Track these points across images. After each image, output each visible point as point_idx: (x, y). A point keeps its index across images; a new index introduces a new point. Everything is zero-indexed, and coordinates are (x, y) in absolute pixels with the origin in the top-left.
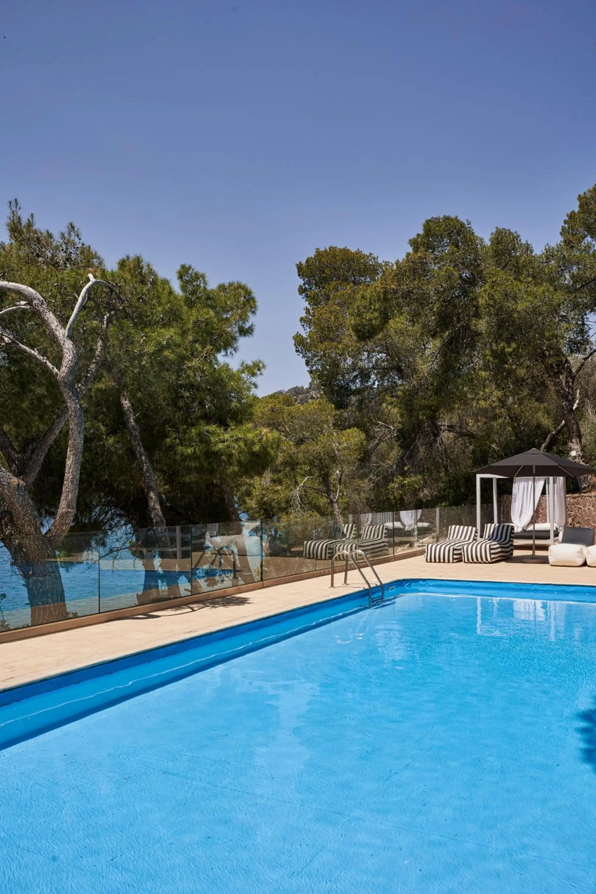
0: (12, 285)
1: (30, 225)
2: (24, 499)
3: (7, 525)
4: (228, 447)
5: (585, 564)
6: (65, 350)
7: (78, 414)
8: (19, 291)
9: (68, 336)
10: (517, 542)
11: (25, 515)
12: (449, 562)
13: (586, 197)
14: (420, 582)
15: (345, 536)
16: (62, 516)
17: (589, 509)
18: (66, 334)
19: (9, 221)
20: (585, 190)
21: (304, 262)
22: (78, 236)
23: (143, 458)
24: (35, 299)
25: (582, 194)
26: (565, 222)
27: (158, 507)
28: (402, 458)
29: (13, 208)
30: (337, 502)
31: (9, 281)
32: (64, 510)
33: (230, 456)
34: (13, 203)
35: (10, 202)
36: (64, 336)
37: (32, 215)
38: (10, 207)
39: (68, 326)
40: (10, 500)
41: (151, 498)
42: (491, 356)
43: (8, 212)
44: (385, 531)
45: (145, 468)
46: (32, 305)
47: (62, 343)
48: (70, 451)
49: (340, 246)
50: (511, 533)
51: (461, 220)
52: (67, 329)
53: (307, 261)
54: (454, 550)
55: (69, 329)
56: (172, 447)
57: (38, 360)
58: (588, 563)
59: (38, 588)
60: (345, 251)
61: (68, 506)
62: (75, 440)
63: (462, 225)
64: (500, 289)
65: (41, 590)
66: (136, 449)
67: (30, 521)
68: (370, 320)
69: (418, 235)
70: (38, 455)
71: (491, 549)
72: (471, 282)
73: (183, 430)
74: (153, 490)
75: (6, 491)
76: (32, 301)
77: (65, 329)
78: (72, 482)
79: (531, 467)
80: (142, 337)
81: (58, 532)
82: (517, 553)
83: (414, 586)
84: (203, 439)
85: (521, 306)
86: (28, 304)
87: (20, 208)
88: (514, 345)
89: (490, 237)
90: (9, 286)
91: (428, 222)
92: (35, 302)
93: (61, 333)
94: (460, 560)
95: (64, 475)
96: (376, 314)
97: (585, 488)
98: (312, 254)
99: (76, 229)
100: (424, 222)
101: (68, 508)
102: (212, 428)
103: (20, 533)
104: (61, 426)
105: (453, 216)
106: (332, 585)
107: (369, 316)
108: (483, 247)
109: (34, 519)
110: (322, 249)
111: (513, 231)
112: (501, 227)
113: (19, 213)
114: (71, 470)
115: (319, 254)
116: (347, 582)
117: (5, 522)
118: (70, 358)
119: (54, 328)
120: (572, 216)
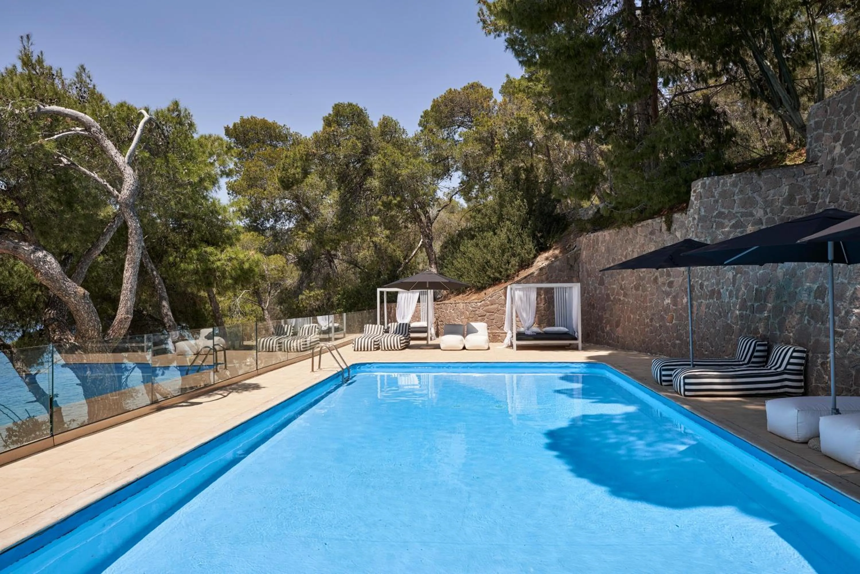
0: (68, 111)
1: (40, 61)
2: (89, 307)
3: (54, 332)
4: (223, 264)
5: (464, 348)
6: (126, 175)
7: (138, 232)
8: (77, 117)
9: (128, 163)
10: (412, 335)
11: (89, 321)
12: (371, 350)
13: (437, 101)
14: (367, 365)
15: (286, 334)
16: (121, 321)
17: (450, 312)
18: (126, 161)
19: (20, 55)
20: (438, 96)
21: (231, 126)
22: (89, 77)
23: (155, 273)
24: (93, 126)
25: (436, 99)
26: (421, 117)
27: (170, 313)
28: (301, 278)
29: (25, 44)
30: (267, 309)
31: (66, 107)
32: (123, 316)
33: (224, 272)
34: (25, 39)
35: (22, 37)
36: (124, 162)
37: (42, 53)
38: (22, 41)
39: (128, 154)
40: (76, 307)
41: (164, 306)
42: (382, 206)
43: (20, 46)
44: (317, 330)
45: (157, 281)
46: (90, 132)
47: (123, 168)
48: (129, 265)
49: (260, 117)
50: (409, 329)
51: (360, 107)
52: (127, 156)
53: (235, 125)
54: (375, 341)
55: (130, 157)
56: (174, 264)
57: (98, 182)
58: (467, 348)
59: (97, 386)
60: (264, 122)
61: (127, 313)
62: (134, 254)
63: (361, 110)
64: (391, 158)
65: (100, 388)
66: (147, 266)
67: (94, 326)
68: (294, 174)
69: (330, 114)
70: (81, 268)
71: (400, 340)
72: (366, 151)
73: (184, 250)
74: (165, 300)
75: (72, 300)
76: (90, 128)
77: (124, 156)
78: (130, 291)
79: (426, 282)
80: (185, 170)
81: (116, 335)
82: (412, 343)
83: (362, 368)
84: (203, 259)
85: (404, 172)
86: (86, 130)
87: (32, 44)
88: (398, 199)
89: (378, 121)
90: (66, 112)
91: (336, 105)
92: (93, 129)
93: (121, 160)
94: (378, 349)
95: (122, 285)
96: (299, 170)
97: (439, 298)
98: (238, 121)
99: (86, 71)
100: (333, 105)
101: (127, 314)
102: (210, 249)
103: (82, 337)
104: (106, 243)
105: (354, 104)
106: (313, 371)
107: (293, 171)
108: (374, 129)
109: (98, 324)
110: (245, 117)
111: (394, 119)
112: (386, 115)
113: (32, 48)
114: (129, 281)
115: (244, 122)
116: (321, 367)
117: (52, 329)
118: (132, 182)
119: (113, 154)
120: (426, 113)
